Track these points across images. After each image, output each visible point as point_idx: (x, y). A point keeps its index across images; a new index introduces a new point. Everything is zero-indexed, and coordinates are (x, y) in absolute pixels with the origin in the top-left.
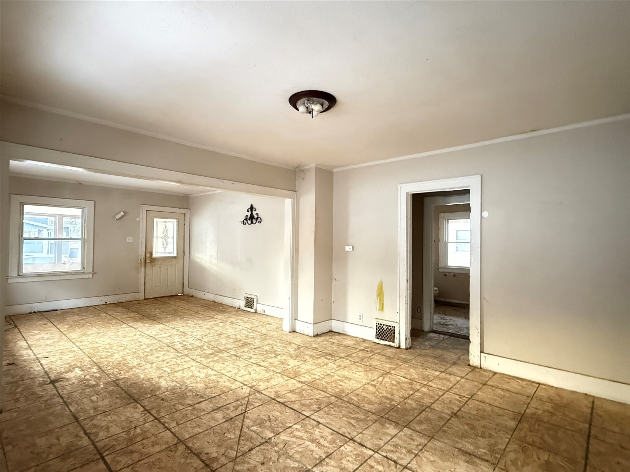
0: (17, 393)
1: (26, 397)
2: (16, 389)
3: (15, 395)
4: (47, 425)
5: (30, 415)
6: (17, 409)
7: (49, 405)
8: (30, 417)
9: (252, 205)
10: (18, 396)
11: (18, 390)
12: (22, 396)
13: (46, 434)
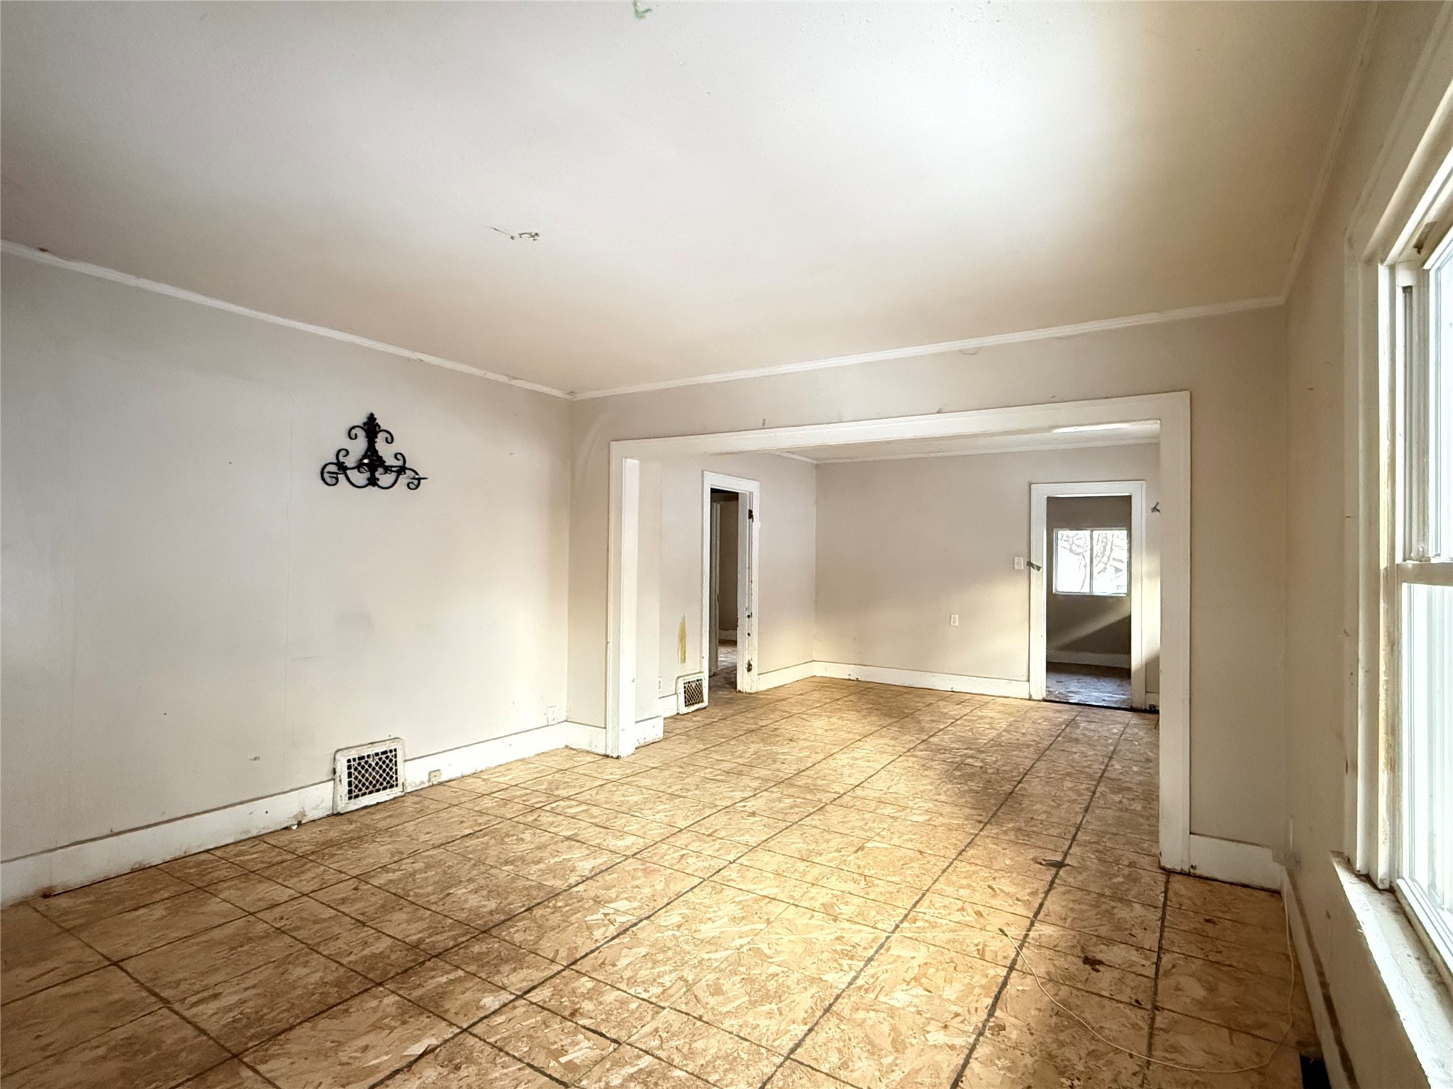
0: (1124, 876)
1: (1117, 862)
2: (1123, 883)
3: (1130, 875)
4: (1120, 817)
5: (1129, 835)
6: (1140, 851)
7: (1097, 835)
8: (1131, 833)
9: (371, 418)
10: (1126, 871)
11: (1120, 879)
12: (1120, 866)
13: (1127, 810)
